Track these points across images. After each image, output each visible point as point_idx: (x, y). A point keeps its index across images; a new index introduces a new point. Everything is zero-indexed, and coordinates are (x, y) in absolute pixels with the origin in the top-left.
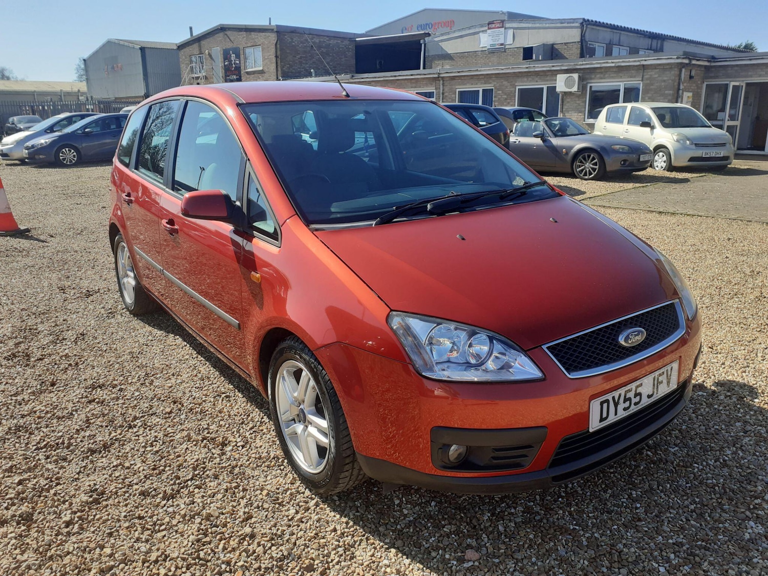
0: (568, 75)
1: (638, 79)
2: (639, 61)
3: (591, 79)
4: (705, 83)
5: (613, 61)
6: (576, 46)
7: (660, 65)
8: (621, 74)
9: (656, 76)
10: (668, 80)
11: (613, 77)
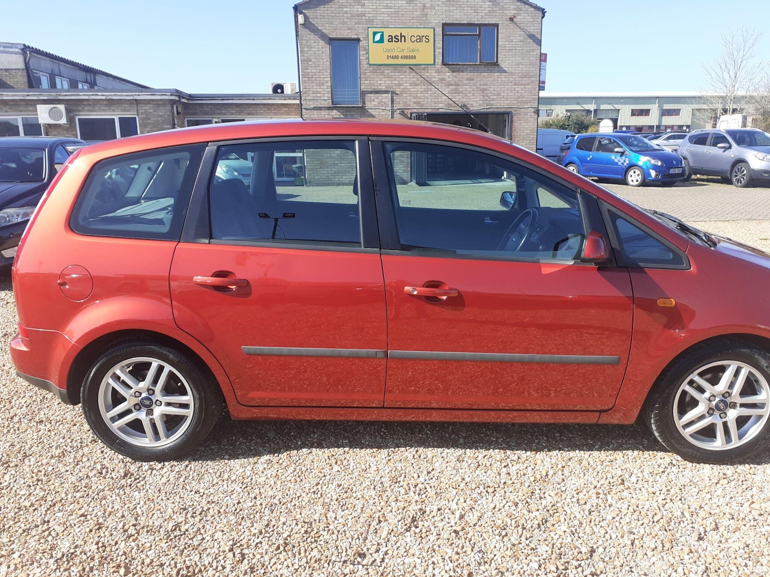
0: (52, 106)
1: (133, 113)
2: (132, 95)
3: (79, 111)
4: (186, 119)
5: (103, 94)
6: (20, 73)
7: (152, 100)
8: (113, 108)
9: (152, 111)
10: (164, 115)
11: (103, 110)
